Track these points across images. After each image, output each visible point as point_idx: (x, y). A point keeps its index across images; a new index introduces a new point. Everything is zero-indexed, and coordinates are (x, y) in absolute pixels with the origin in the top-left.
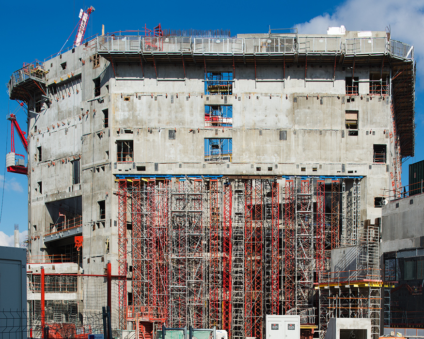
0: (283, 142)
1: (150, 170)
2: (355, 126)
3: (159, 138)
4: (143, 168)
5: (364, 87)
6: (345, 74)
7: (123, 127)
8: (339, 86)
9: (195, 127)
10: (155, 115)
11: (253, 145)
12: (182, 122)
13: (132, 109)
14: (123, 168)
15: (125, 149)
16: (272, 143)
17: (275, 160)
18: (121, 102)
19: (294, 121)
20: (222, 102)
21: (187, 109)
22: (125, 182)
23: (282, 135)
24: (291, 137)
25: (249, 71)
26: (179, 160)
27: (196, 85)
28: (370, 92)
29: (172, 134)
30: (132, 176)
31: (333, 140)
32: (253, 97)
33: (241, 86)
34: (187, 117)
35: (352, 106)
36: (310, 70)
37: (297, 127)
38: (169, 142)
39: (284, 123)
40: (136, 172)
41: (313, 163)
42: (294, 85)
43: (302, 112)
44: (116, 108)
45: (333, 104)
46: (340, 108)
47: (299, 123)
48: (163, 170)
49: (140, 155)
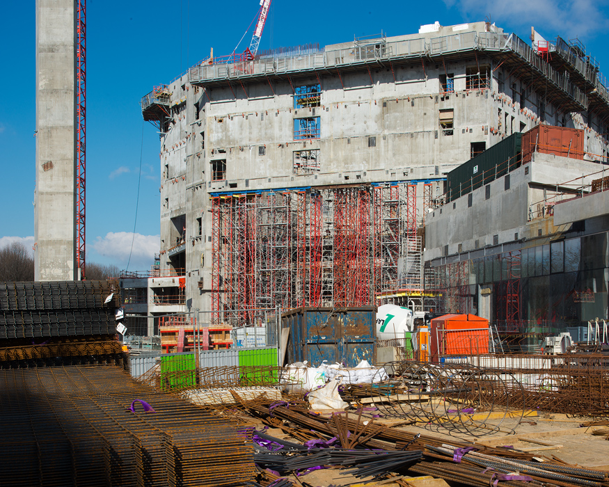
0: (372, 149)
1: (241, 187)
2: (450, 125)
3: (250, 155)
4: (234, 185)
5: (460, 83)
6: (438, 72)
7: (216, 148)
8: (432, 85)
9: (283, 142)
10: (246, 133)
11: (341, 154)
12: (272, 138)
13: (225, 130)
14: (217, 186)
15: (219, 168)
16: (360, 150)
17: (363, 168)
18: (215, 124)
19: (383, 127)
20: (310, 114)
21: (276, 125)
22: (217, 199)
23: (371, 142)
24: (381, 143)
25: (336, 81)
26: (268, 175)
27: (285, 101)
28: (468, 87)
29: (262, 150)
30: (225, 193)
31: (425, 142)
32: (342, 107)
33: (328, 96)
34: (276, 132)
35: (446, 105)
36: (400, 72)
37: (386, 132)
38: (259, 158)
39: (373, 129)
40: (229, 189)
41: (403, 168)
42: (384, 90)
43: (392, 116)
44: (211, 130)
45: (425, 104)
46: (433, 108)
47: (389, 128)
48: (254, 186)
49: (231, 174)
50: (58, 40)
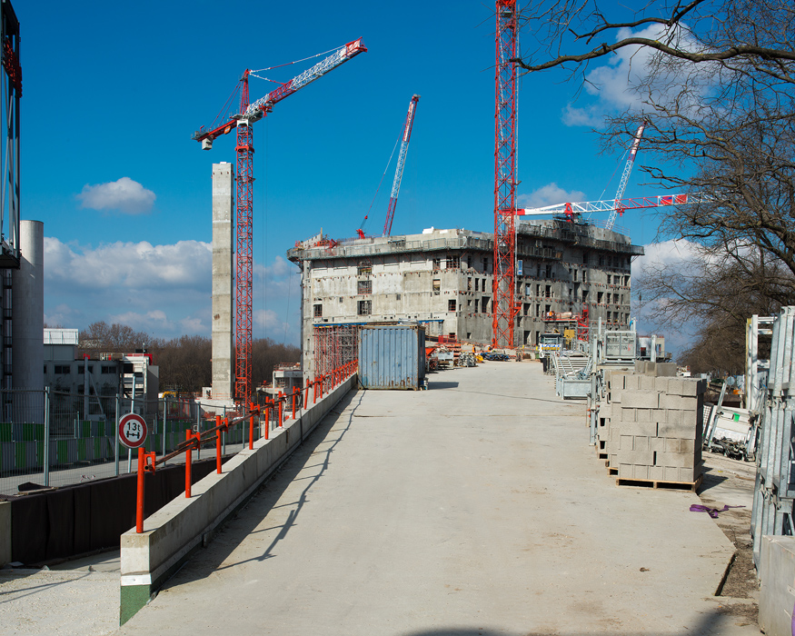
0: (399, 301)
1: (330, 322)
2: (439, 289)
3: (335, 302)
4: (326, 320)
5: (443, 264)
6: (433, 257)
7: (316, 297)
8: (429, 265)
9: (352, 295)
10: (333, 289)
11: (383, 304)
12: (346, 293)
13: (322, 286)
14: (318, 320)
15: (318, 309)
16: (392, 302)
17: (394, 312)
18: (316, 283)
19: (404, 288)
20: (366, 279)
21: (349, 285)
22: (318, 328)
23: (398, 297)
24: (403, 298)
25: (380, 259)
26: (344, 315)
27: (353, 270)
28: (447, 267)
29: (341, 300)
30: (321, 325)
31: (426, 298)
32: (383, 275)
33: (376, 269)
34: (349, 289)
35: (436, 277)
36: (413, 257)
37: (406, 292)
38: (340, 304)
39: (399, 290)
40: (324, 323)
41: (415, 313)
42: (405, 266)
43: (409, 282)
44: (314, 287)
45: (426, 276)
46: (429, 279)
47: (407, 289)
48: (338, 321)
49: (325, 313)
50: (222, 246)
